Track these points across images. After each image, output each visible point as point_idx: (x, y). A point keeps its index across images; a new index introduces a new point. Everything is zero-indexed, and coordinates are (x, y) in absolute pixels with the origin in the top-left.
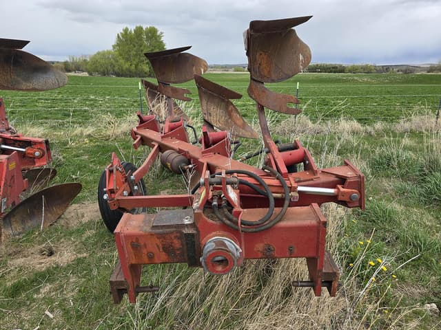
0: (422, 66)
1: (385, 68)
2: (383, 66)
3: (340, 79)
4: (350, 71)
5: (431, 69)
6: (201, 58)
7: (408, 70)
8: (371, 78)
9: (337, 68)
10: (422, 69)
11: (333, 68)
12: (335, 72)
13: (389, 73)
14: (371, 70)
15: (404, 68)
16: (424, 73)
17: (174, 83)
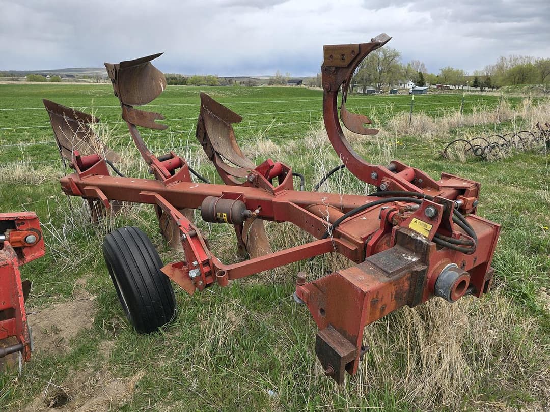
0: (261, 78)
1: (228, 80)
2: (225, 78)
3: (184, 93)
4: (193, 83)
5: (271, 82)
6: (157, 68)
7: (251, 83)
8: (218, 92)
9: (175, 78)
10: (264, 82)
11: (172, 79)
12: (176, 84)
13: (232, 86)
14: (214, 82)
15: (246, 81)
16: (266, 86)
17: (139, 104)
